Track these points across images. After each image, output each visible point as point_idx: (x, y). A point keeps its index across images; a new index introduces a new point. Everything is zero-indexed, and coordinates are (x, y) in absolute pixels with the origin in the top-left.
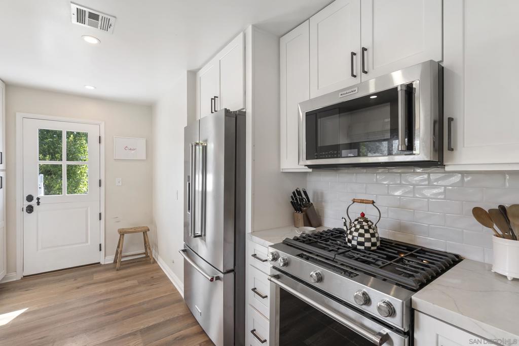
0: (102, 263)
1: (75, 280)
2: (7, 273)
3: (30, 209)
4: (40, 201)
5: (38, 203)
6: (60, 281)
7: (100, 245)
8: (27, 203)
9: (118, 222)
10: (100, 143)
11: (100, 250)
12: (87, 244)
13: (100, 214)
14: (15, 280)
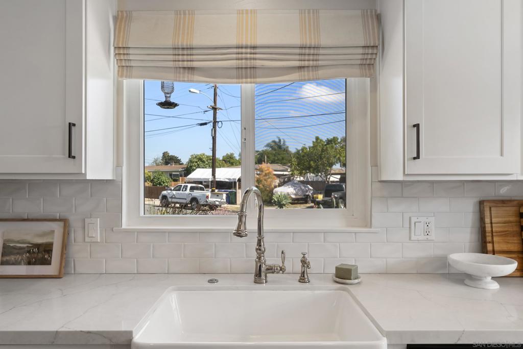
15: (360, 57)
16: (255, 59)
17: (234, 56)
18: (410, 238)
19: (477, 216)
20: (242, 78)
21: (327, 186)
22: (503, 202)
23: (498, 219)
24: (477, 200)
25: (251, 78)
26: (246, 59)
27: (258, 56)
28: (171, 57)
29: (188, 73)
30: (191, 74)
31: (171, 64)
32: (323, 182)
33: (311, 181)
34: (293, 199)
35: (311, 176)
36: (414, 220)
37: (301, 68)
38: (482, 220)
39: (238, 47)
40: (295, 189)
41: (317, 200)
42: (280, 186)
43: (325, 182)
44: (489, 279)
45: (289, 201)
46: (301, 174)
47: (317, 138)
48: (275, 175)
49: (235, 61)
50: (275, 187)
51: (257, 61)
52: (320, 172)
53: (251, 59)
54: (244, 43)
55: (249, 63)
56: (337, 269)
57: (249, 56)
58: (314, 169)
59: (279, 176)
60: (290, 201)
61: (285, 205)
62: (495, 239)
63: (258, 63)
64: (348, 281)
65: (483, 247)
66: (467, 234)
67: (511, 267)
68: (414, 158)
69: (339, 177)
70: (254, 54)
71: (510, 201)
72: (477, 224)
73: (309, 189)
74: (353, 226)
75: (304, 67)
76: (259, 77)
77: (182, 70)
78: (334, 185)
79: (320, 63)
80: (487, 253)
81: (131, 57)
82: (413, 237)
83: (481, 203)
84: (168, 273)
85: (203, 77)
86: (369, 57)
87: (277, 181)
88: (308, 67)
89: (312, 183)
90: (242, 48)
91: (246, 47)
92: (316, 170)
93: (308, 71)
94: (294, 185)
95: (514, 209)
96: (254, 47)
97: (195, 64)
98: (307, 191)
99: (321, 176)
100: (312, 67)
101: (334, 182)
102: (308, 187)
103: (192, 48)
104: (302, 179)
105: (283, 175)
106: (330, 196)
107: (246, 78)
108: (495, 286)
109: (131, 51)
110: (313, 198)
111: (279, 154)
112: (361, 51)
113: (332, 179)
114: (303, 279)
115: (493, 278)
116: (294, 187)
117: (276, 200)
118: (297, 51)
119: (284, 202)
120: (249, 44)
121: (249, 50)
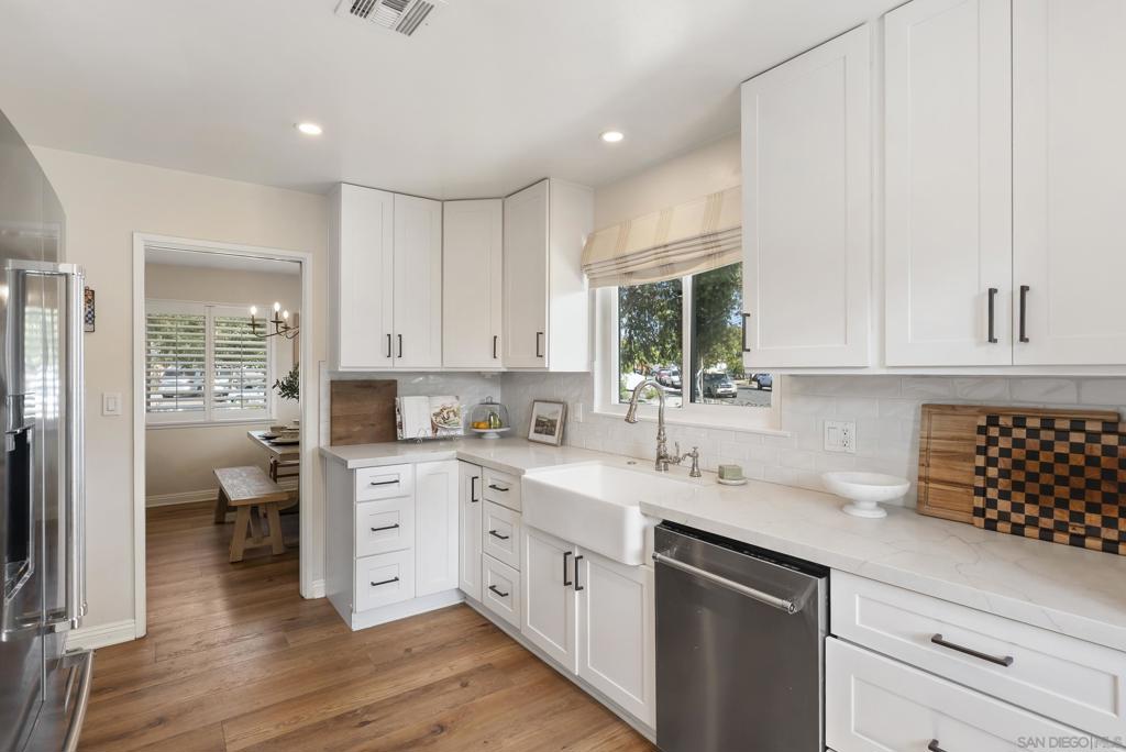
16: (668, 256)
17: (654, 257)
18: (824, 447)
20: (665, 275)
22: (954, 408)
23: (944, 432)
26: (662, 257)
27: (670, 253)
28: (615, 267)
29: (628, 277)
30: (630, 278)
31: (616, 272)
36: (828, 424)
39: (655, 248)
49: (655, 261)
51: (671, 258)
53: (665, 256)
55: (666, 261)
57: (663, 254)
70: (666, 251)
82: (826, 447)
83: (926, 408)
85: (638, 279)
90: (657, 248)
96: (666, 246)
107: (668, 274)
109: (592, 267)
114: (693, 472)
118: (699, 241)
121: (662, 250)
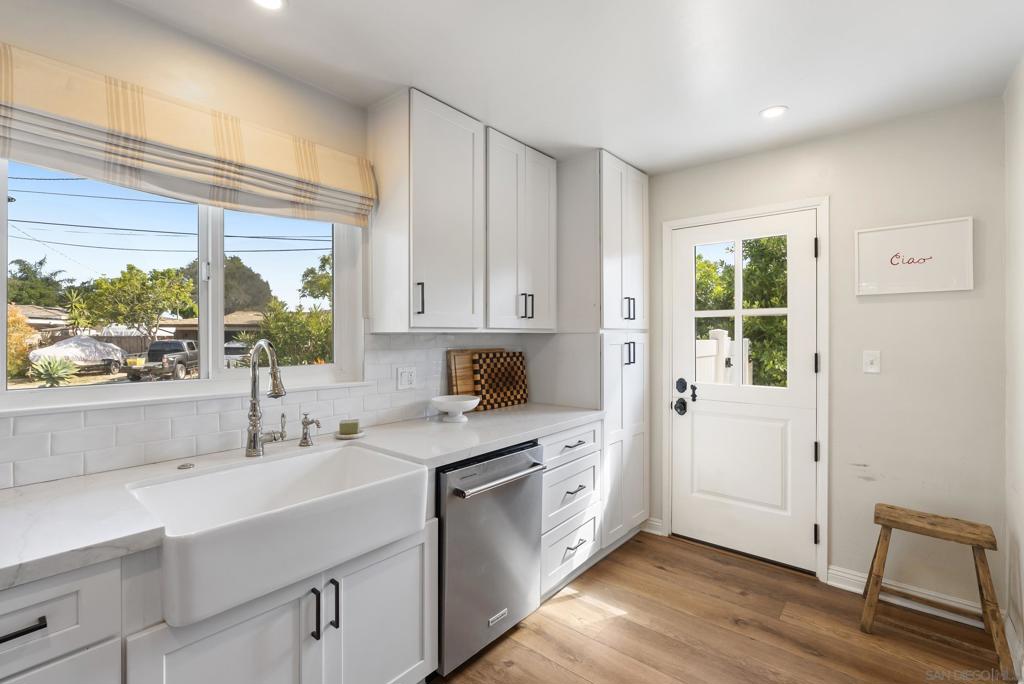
0: (822, 577)
1: (742, 594)
2: (650, 516)
3: (682, 407)
4: (697, 392)
5: (694, 397)
6: (717, 578)
7: (816, 526)
8: (678, 395)
9: (868, 479)
10: (816, 256)
11: (816, 541)
12: (782, 513)
13: (816, 444)
14: (660, 533)
15: (357, 206)
16: (239, 180)
17: (213, 170)
18: (397, 387)
19: (445, 362)
20: (218, 200)
21: (152, 345)
22: (462, 351)
23: (461, 365)
24: (445, 349)
25: (230, 202)
26: (228, 178)
28: (103, 146)
29: (131, 175)
30: (136, 178)
31: (102, 156)
32: (142, 339)
33: (116, 337)
34: (83, 368)
35: (119, 329)
36: (400, 371)
37: (294, 203)
38: (449, 367)
39: (218, 161)
40: (83, 351)
41: (134, 367)
42: (41, 345)
43: (145, 337)
44: (461, 414)
45: (74, 372)
46: (93, 325)
47: (131, 268)
48: (31, 325)
49: (212, 177)
50: (31, 347)
51: (243, 184)
52: (136, 321)
53: (234, 179)
54: (228, 158)
56: (342, 426)
57: (232, 175)
58: (125, 318)
59: (39, 327)
60: (76, 371)
61: (62, 379)
62: (459, 382)
63: (244, 186)
64: (355, 436)
65: (450, 390)
66: (437, 381)
67: (475, 402)
68: (419, 313)
69: (173, 330)
70: (238, 173)
71: (466, 350)
72: (445, 371)
73: (113, 349)
74: (343, 381)
75: (297, 203)
76: (241, 204)
77: (118, 168)
78: (167, 343)
79: (317, 203)
80: (453, 394)
81: (14, 125)
82: (400, 387)
83: (448, 353)
84: (84, 475)
85: (155, 184)
86: (366, 207)
87: (37, 337)
88: (302, 204)
89: (119, 340)
90: (223, 162)
91: (230, 164)
92: (131, 319)
93: (303, 209)
94: (81, 343)
95: (468, 357)
96: (241, 166)
97: (146, 165)
98: (108, 353)
99: (138, 329)
100: (307, 205)
101: (163, 338)
102: (110, 347)
103: (143, 142)
104: (94, 332)
105: (49, 326)
106: (161, 361)
107: (224, 200)
108: (465, 419)
110: (126, 364)
111: (32, 288)
112: (359, 200)
113: (160, 333)
114: (305, 441)
115: (464, 413)
116: (82, 346)
117: (42, 371)
118: (294, 184)
119: (61, 373)
120: (235, 160)
121: (233, 168)
